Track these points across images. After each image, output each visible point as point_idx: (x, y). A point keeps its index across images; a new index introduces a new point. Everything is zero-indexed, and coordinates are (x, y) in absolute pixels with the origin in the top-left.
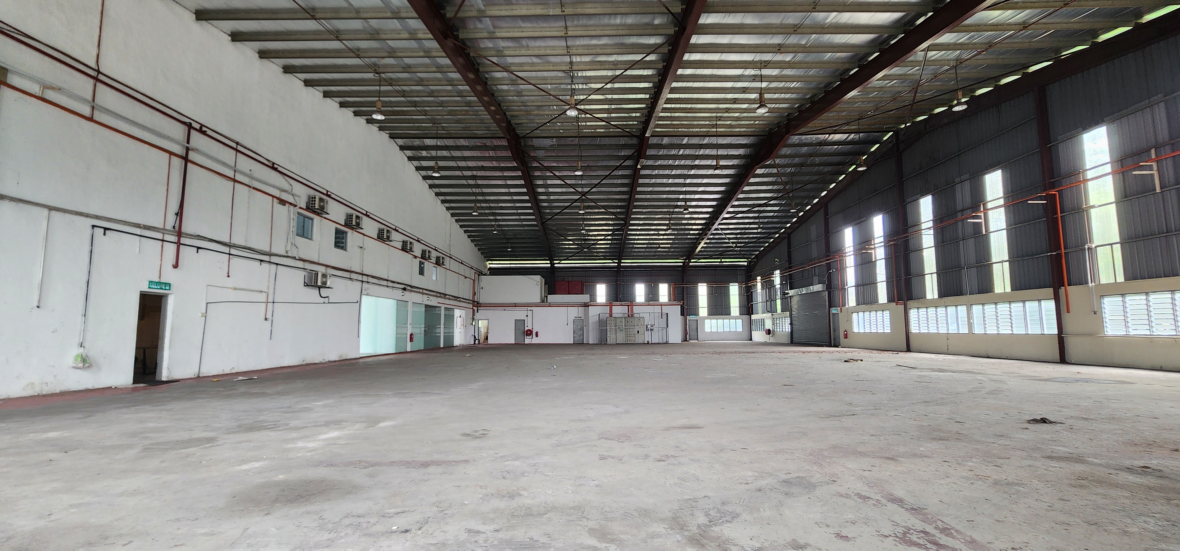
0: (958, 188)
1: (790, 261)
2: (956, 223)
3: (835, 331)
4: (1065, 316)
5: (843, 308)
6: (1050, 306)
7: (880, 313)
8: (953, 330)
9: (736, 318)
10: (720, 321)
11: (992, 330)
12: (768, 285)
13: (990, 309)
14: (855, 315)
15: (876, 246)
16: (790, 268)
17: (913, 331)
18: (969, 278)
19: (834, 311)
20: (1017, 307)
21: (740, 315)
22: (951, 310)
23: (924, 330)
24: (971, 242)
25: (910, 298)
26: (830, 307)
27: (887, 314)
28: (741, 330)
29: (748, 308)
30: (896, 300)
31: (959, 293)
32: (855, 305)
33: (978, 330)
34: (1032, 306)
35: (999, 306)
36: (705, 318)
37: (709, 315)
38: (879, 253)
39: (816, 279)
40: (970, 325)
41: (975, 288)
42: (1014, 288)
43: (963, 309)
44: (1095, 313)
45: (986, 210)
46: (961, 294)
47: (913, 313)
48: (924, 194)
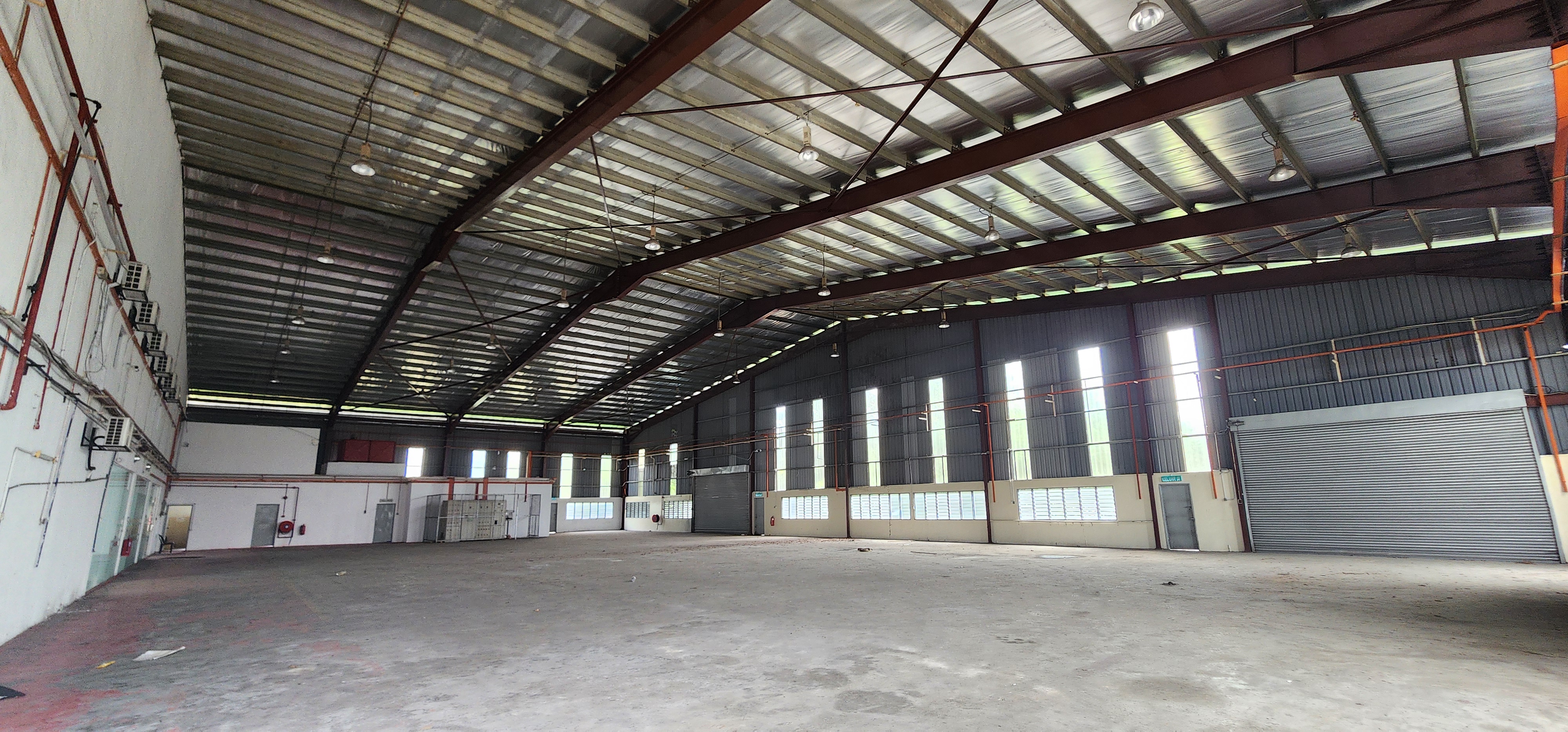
0: (904, 387)
1: (695, 434)
2: (901, 419)
3: (756, 517)
4: (991, 504)
5: (769, 492)
6: (980, 495)
7: (816, 499)
8: (895, 515)
9: (606, 501)
10: (586, 505)
11: (931, 516)
12: (658, 461)
13: (930, 497)
14: (785, 500)
15: (815, 430)
16: (696, 443)
17: (853, 518)
18: (911, 469)
19: (756, 495)
20: (954, 496)
21: (611, 496)
22: (895, 497)
23: (866, 516)
24: (914, 436)
25: (852, 485)
26: (753, 490)
27: (825, 500)
28: (611, 517)
29: (621, 489)
30: (837, 486)
31: (902, 482)
32: (785, 489)
33: (919, 516)
34: (966, 495)
35: (938, 495)
36: (566, 501)
37: (573, 496)
38: (818, 439)
39: (733, 459)
40: (912, 511)
41: (917, 478)
42: (951, 480)
43: (906, 497)
44: (1014, 503)
45: (929, 412)
46: (904, 483)
47: (854, 500)
48: (869, 386)
